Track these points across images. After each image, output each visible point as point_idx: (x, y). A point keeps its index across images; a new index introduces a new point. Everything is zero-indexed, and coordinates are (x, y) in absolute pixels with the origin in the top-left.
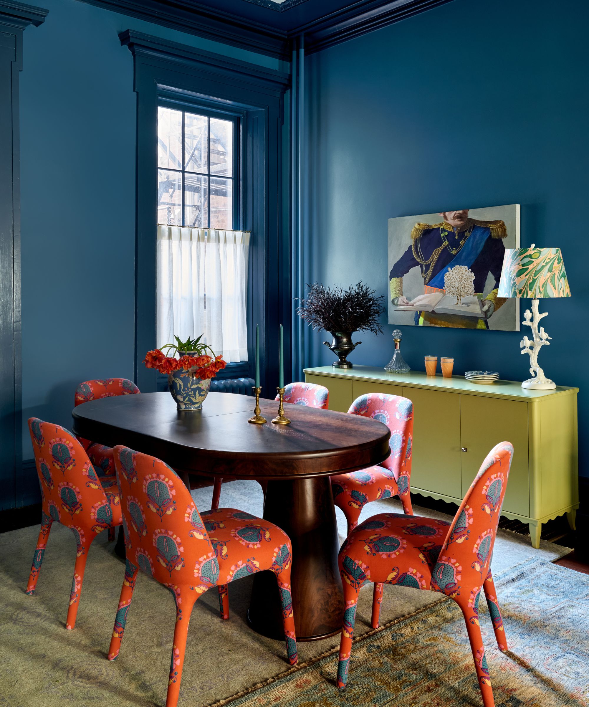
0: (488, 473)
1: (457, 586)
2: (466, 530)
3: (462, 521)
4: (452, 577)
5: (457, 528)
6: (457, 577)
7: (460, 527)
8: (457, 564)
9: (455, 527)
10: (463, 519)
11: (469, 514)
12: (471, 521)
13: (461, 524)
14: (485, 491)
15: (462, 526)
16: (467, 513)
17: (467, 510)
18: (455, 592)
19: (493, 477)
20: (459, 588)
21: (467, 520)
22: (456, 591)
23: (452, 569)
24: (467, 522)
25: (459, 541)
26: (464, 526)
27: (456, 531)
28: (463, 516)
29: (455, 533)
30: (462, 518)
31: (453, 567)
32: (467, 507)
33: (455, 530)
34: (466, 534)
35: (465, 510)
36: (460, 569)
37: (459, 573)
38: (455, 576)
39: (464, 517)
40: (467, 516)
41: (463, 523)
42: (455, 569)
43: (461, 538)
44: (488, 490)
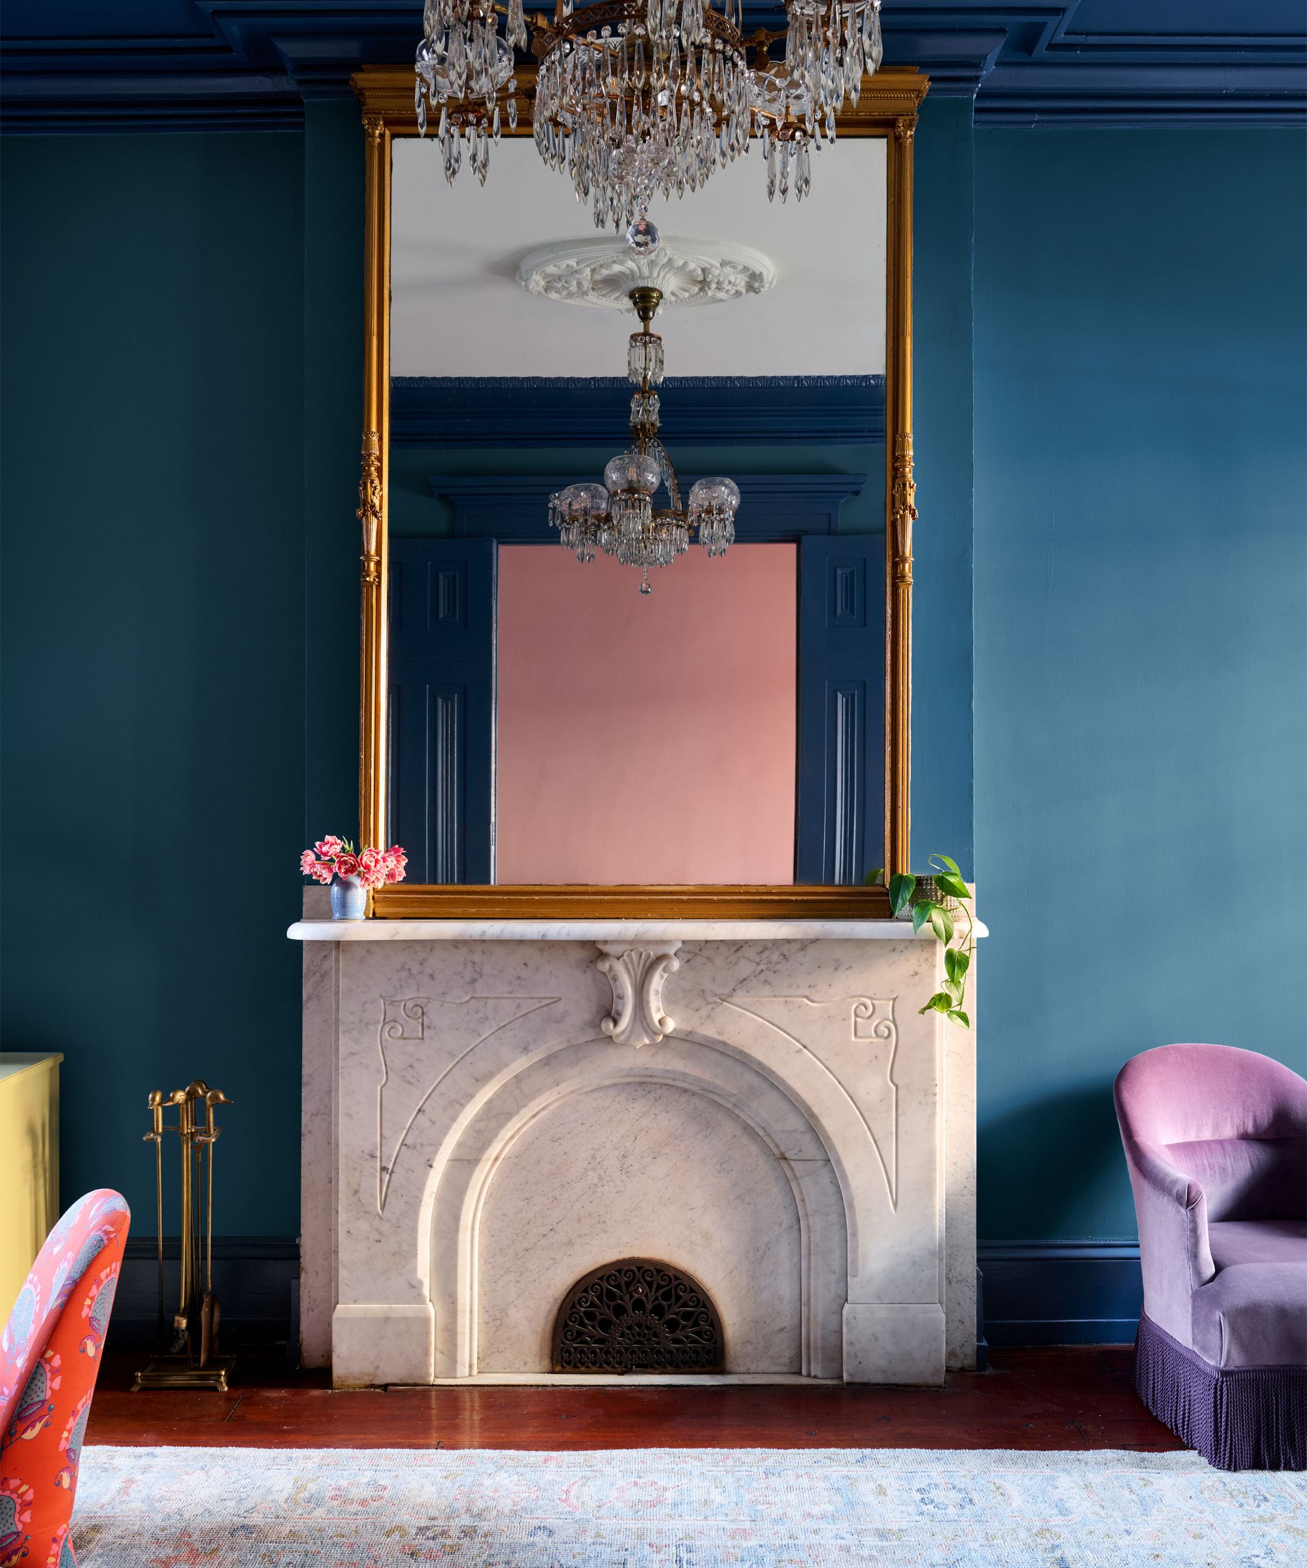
0: (93, 1270)
1: (22, 1537)
2: (46, 1406)
3: (36, 1388)
4: (11, 1520)
5: (25, 1406)
6: (22, 1518)
7: (31, 1402)
8: (25, 1488)
9: (21, 1406)
10: (39, 1384)
11: (52, 1367)
12: (57, 1384)
13: (34, 1395)
14: (88, 1310)
15: (36, 1400)
16: (48, 1367)
17: (49, 1361)
18: (15, 1552)
19: (103, 1275)
20: (26, 1539)
21: (49, 1382)
22: (19, 1549)
23: (12, 1502)
24: (48, 1387)
25: (30, 1435)
26: (42, 1398)
27: (23, 1415)
28: (38, 1376)
29: (19, 1419)
30: (36, 1382)
31: (14, 1496)
32: (50, 1353)
33: (19, 1414)
34: (45, 1416)
35: (43, 1361)
36: (30, 1496)
37: (26, 1505)
38: (17, 1516)
39: (43, 1379)
40: (49, 1375)
41: (39, 1392)
42: (19, 1501)
43: (33, 1427)
44: (93, 1307)
